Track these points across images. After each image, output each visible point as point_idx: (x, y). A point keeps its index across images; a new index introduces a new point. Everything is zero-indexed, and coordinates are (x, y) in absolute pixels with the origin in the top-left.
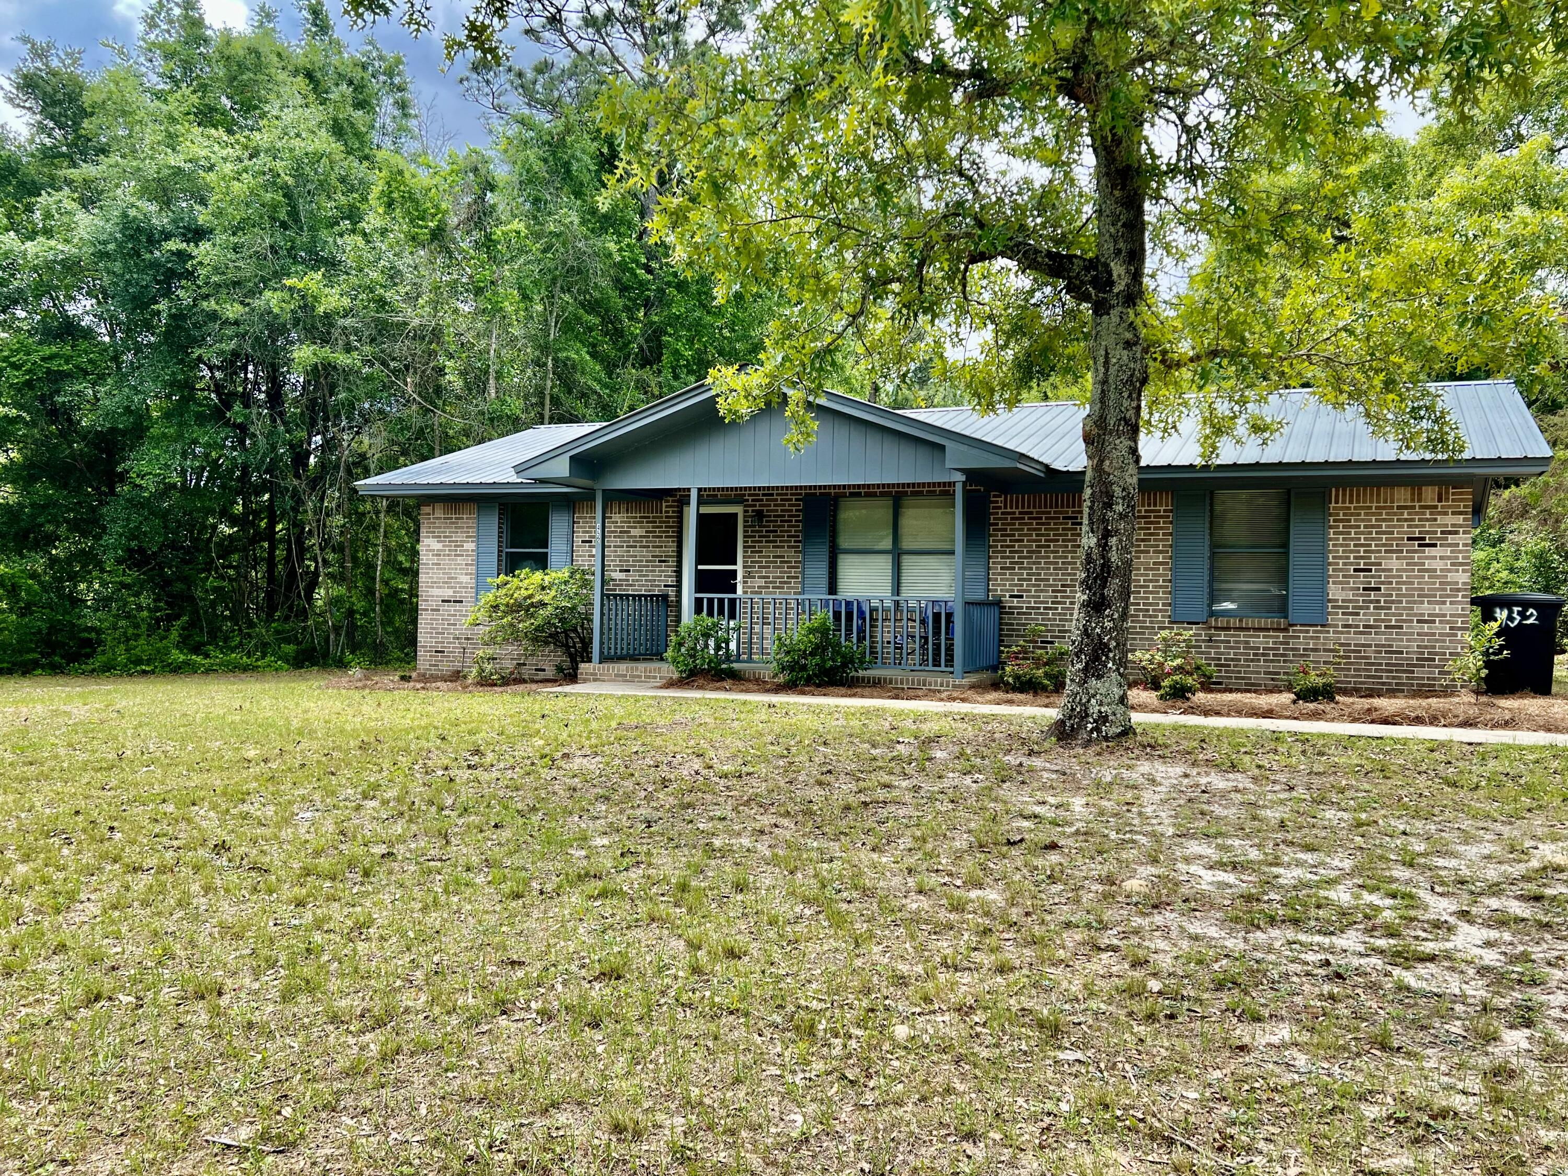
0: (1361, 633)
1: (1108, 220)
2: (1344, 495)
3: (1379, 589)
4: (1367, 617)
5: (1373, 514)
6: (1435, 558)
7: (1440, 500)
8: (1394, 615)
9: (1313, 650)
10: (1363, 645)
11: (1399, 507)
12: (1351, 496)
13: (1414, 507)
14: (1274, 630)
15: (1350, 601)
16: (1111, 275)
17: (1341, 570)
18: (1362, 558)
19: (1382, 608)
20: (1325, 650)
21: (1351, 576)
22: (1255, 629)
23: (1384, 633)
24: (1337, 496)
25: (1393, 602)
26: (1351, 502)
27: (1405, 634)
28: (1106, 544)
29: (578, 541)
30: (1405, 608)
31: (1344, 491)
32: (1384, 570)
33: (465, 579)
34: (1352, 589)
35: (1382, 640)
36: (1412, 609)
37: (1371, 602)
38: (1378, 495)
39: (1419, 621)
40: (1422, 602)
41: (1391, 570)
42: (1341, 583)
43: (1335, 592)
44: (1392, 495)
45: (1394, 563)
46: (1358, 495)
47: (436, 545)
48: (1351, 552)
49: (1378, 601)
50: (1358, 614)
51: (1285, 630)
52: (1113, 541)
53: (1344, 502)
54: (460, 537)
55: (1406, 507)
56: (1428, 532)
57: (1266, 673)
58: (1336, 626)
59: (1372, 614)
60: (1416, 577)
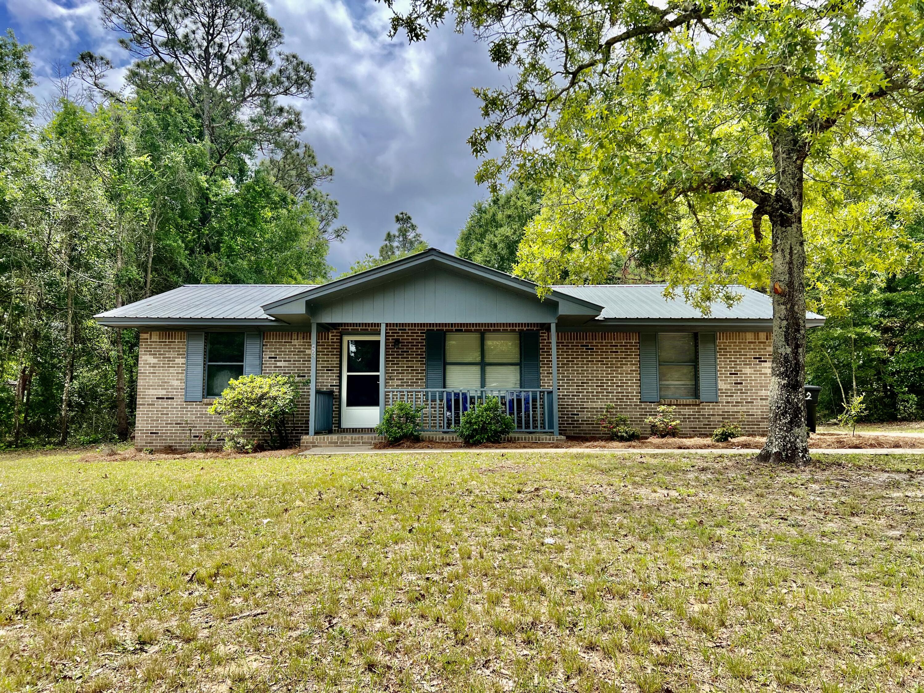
0: (735, 406)
1: (790, 176)
2: (723, 336)
3: (742, 383)
4: (736, 398)
5: (737, 346)
6: (766, 367)
7: (767, 339)
8: (749, 396)
9: (712, 415)
10: (736, 412)
11: (749, 342)
12: (726, 336)
13: (755, 342)
14: (693, 405)
15: (729, 390)
16: (791, 206)
17: (723, 374)
18: (733, 368)
19: (744, 393)
20: (718, 415)
21: (728, 377)
22: (684, 405)
23: (745, 406)
24: (720, 336)
25: (748, 390)
26: (727, 339)
27: (755, 406)
28: (797, 352)
29: (266, 357)
30: (754, 393)
31: (723, 334)
32: (744, 374)
33: (176, 383)
34: (730, 383)
35: (745, 409)
36: (757, 393)
37: (738, 390)
38: (739, 336)
39: (761, 399)
40: (762, 390)
41: (746, 374)
42: (724, 380)
43: (721, 385)
44: (745, 336)
45: (748, 370)
46: (730, 336)
47: (152, 360)
48: (728, 364)
49: (742, 390)
50: (732, 396)
51: (699, 405)
52: (800, 350)
53: (723, 339)
54: (172, 354)
55: (752, 342)
56: (763, 355)
57: (690, 428)
58: (723, 402)
59: (739, 396)
60: (758, 377)
